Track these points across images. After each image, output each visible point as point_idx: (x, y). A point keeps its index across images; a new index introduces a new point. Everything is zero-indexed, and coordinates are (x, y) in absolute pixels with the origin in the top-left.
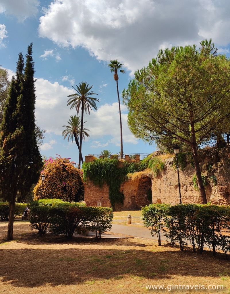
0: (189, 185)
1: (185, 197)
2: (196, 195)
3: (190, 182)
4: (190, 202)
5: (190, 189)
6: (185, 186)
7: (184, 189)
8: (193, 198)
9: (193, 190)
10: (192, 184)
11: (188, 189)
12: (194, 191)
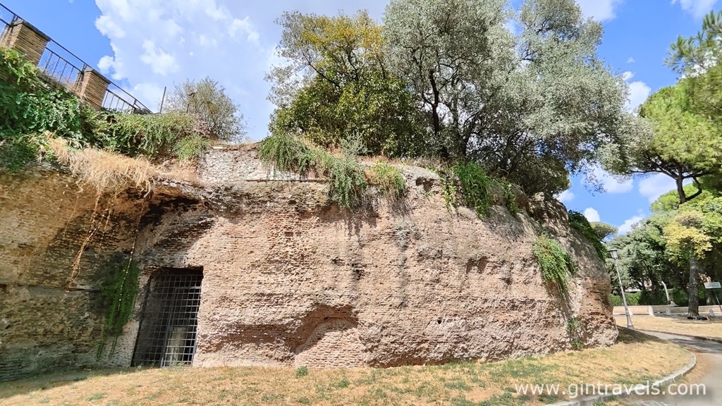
0: (518, 266)
1: (506, 304)
2: (541, 299)
3: (522, 255)
4: (525, 318)
5: (522, 279)
6: (505, 268)
7: (504, 276)
8: (534, 306)
9: (529, 282)
10: (528, 263)
11: (515, 277)
12: (533, 284)
